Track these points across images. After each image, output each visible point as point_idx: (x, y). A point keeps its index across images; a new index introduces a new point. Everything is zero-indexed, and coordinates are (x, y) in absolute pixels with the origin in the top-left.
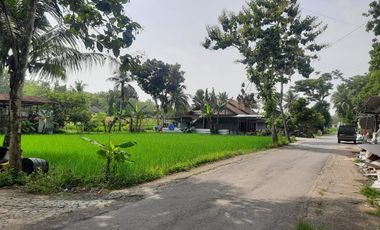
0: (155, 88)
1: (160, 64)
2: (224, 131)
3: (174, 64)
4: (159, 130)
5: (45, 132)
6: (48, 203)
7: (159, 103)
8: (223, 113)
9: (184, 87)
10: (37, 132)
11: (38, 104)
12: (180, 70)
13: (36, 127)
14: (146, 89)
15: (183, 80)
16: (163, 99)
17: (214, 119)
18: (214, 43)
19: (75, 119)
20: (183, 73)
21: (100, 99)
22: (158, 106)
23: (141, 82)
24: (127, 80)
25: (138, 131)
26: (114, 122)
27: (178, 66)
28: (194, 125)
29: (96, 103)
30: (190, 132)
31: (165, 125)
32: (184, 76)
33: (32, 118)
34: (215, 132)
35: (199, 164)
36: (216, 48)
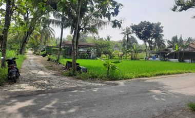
0: (145, 37)
1: (148, 23)
2: (188, 61)
3: (157, 23)
4: (147, 59)
5: (94, 58)
6: (82, 82)
7: (148, 44)
8: (187, 50)
9: (163, 35)
10: (90, 58)
11: (91, 46)
12: (160, 26)
13: (90, 56)
14: (140, 37)
15: (162, 31)
16: (150, 42)
17: (181, 53)
18: (179, 8)
19: (105, 53)
20: (162, 27)
21: (119, 44)
22: (147, 47)
23: (138, 34)
24: (130, 33)
25: (136, 59)
26: (123, 54)
27: (159, 24)
28: (167, 57)
29: (117, 46)
30: (165, 60)
31: (150, 57)
32: (163, 29)
33: (88, 52)
34: (181, 61)
35: (157, 75)
36: (181, 11)
